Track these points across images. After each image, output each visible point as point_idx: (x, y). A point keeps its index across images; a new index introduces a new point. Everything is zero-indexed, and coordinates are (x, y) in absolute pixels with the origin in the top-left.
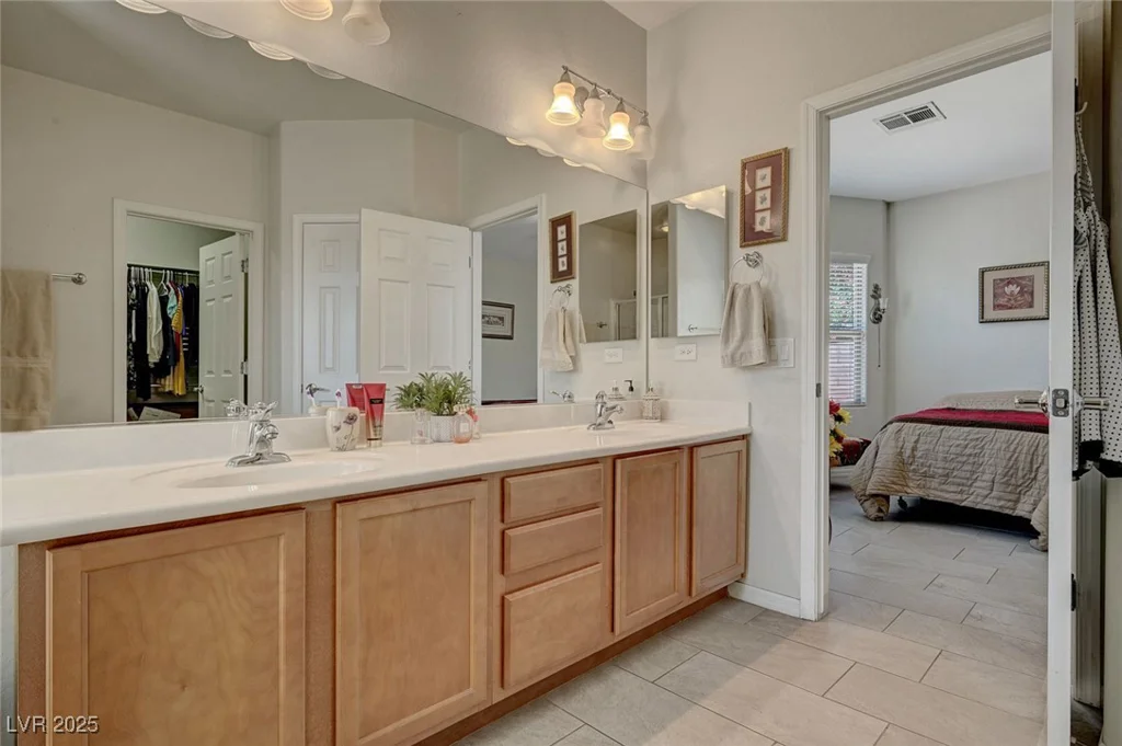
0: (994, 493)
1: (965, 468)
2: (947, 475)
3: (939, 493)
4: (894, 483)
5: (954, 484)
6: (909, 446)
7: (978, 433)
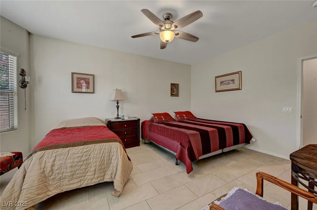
0: (96, 176)
1: (82, 168)
2: (73, 175)
3: (69, 186)
4: (38, 195)
5: (76, 178)
6: (49, 165)
7: (87, 148)
